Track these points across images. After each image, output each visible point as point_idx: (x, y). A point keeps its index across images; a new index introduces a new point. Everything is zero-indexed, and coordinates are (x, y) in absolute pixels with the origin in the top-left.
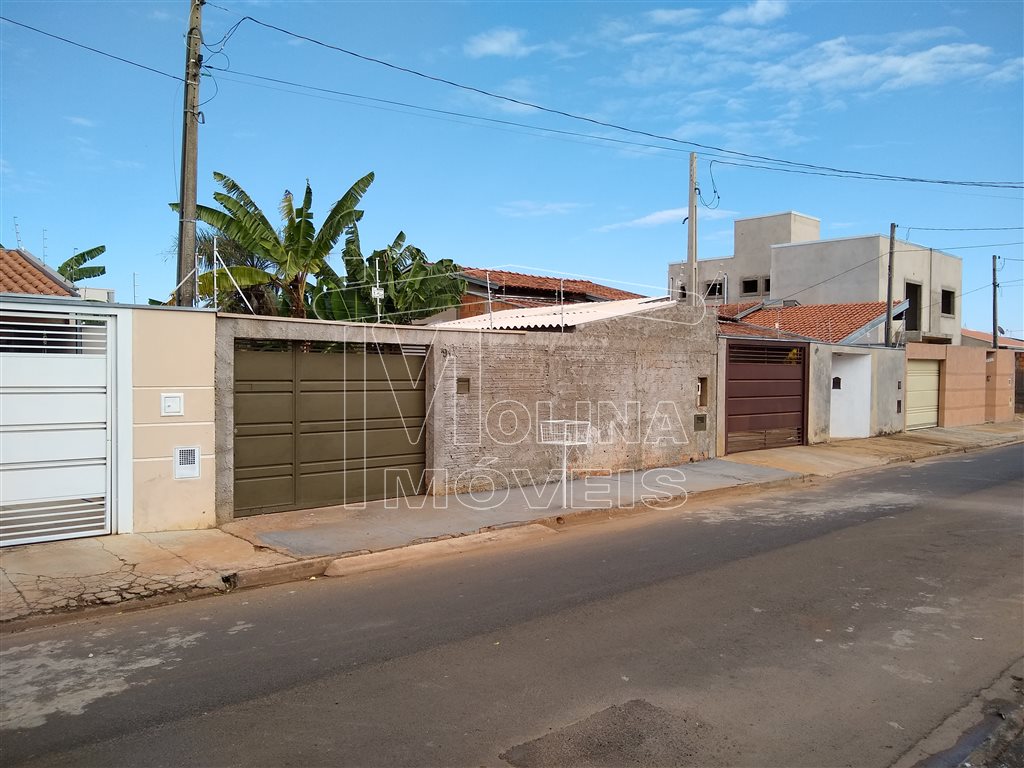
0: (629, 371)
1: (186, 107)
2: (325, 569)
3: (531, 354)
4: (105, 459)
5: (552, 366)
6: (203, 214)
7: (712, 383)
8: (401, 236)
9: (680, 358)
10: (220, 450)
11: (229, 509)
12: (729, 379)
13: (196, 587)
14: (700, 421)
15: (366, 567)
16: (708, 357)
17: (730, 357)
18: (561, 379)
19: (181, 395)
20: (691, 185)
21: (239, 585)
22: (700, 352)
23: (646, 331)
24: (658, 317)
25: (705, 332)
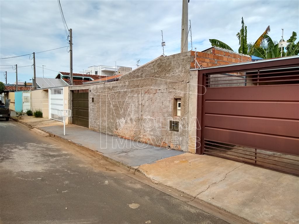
14: (174, 126)
24: (150, 67)
25: (180, 69)
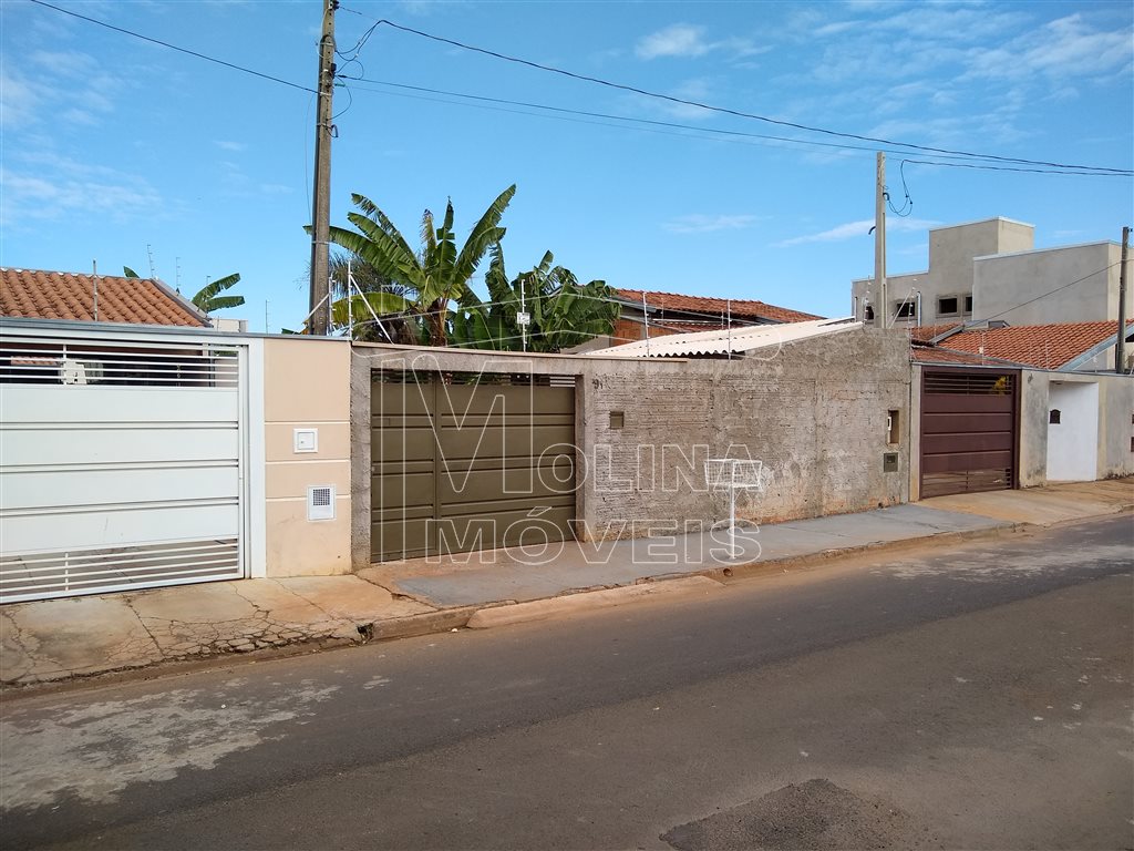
0: (808, 404)
1: (318, 121)
2: (468, 619)
3: (693, 385)
4: (237, 498)
5: (717, 398)
6: (338, 236)
7: (904, 416)
8: (548, 256)
9: (866, 388)
10: (356, 490)
11: (365, 554)
12: (924, 411)
13: (330, 637)
14: (891, 460)
15: (512, 618)
16: (900, 387)
17: (926, 386)
18: (728, 413)
19: (315, 430)
20: (878, 189)
21: (375, 636)
22: (890, 380)
23: (827, 357)
24: (842, 341)
25: (896, 358)
